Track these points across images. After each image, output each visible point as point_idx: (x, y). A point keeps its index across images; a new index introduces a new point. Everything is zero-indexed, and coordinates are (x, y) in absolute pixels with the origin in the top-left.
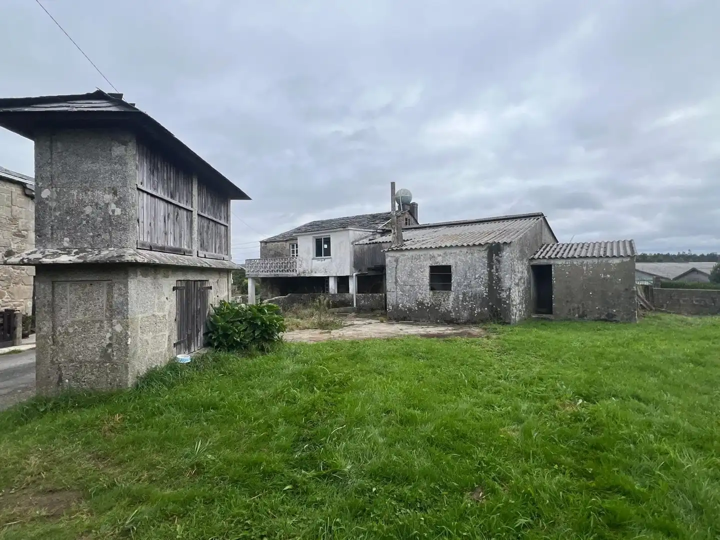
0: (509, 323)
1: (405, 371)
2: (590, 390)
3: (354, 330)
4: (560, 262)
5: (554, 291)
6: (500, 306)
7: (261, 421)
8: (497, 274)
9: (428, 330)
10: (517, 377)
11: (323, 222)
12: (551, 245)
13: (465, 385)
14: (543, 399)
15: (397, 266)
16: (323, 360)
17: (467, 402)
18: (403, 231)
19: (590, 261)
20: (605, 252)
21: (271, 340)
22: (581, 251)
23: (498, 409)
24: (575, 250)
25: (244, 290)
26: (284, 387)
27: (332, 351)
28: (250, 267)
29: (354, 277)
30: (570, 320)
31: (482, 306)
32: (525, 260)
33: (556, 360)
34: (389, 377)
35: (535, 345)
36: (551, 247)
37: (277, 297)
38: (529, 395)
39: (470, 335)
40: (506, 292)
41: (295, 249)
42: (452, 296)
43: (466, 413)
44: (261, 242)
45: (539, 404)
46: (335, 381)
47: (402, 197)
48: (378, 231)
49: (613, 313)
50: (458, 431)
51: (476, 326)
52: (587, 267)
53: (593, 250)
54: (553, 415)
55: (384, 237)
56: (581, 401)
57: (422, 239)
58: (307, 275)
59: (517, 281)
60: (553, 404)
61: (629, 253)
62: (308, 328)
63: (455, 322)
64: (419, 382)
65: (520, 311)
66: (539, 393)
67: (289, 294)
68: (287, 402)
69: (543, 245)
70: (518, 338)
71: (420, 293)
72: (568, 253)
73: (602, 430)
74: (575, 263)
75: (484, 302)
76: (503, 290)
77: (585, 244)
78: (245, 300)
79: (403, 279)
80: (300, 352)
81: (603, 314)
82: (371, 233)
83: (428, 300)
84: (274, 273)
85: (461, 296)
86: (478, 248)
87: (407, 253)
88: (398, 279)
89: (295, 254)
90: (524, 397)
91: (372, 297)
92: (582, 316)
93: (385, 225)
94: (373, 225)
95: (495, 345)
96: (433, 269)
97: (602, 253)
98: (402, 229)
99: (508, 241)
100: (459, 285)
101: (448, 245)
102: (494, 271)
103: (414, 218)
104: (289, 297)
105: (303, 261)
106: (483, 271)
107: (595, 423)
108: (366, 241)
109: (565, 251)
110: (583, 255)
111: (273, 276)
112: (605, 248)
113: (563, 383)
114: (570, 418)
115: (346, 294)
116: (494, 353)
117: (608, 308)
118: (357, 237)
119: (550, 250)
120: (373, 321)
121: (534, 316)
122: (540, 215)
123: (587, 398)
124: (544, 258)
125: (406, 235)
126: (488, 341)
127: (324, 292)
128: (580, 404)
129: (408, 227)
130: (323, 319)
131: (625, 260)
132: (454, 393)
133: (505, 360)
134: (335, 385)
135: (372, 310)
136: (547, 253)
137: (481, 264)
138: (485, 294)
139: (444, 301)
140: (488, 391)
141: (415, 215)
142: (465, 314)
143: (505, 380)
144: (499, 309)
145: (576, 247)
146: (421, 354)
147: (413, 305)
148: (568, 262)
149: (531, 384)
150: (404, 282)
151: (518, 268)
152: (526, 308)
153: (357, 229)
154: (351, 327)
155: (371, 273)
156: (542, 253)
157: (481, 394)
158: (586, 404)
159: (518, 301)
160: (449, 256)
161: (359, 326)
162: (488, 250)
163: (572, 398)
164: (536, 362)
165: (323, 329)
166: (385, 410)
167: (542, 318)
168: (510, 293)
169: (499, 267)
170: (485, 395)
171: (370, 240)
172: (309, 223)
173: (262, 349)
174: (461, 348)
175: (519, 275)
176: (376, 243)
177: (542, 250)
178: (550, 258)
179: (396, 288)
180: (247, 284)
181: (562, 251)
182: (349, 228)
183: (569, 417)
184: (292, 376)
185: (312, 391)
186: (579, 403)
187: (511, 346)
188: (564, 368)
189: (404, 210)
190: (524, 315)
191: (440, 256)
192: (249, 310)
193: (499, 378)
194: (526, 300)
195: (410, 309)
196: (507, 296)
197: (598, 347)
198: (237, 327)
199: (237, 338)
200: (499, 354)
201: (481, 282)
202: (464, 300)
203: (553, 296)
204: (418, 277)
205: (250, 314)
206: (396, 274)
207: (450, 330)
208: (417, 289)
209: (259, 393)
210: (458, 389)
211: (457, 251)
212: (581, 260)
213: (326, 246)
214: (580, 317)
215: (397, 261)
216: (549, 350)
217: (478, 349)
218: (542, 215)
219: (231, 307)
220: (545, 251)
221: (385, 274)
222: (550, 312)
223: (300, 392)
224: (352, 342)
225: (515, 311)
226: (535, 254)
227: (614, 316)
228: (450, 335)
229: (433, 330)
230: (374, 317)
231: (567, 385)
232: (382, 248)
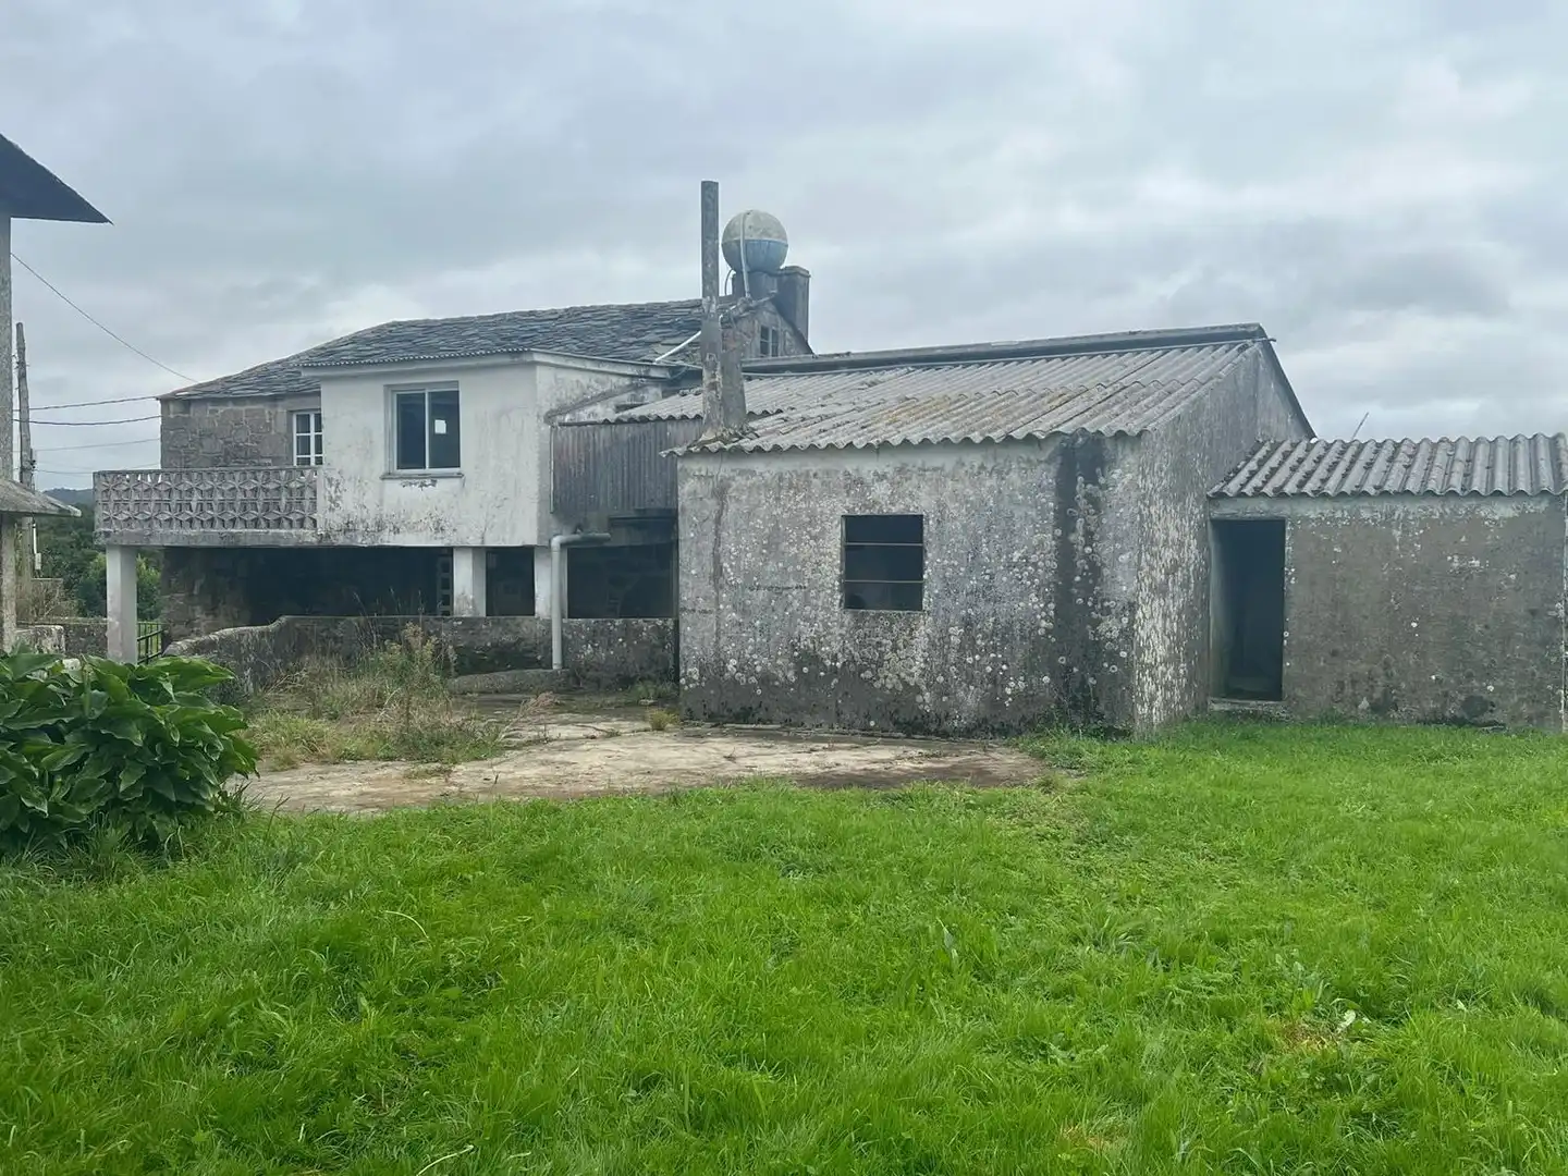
0: (1126, 734)
1: (728, 920)
2: (1387, 975)
3: (544, 763)
4: (1311, 511)
5: (1292, 615)
6: (1096, 671)
7: (121, 1144)
8: (1088, 550)
9: (832, 758)
10: (1138, 934)
11: (428, 327)
12: (1286, 446)
13: (950, 971)
14: (1225, 1014)
15: (720, 514)
16: (406, 883)
17: (950, 1035)
18: (750, 379)
19: (1415, 508)
20: (1468, 475)
21: (187, 807)
22: (1387, 473)
23: (1059, 1055)
24: (1369, 466)
25: (93, 599)
26: (230, 1000)
27: (449, 847)
28: (116, 503)
29: (556, 555)
30: (1340, 720)
31: (1030, 669)
32: (1190, 499)
33: (1280, 868)
34: (665, 944)
35: (1211, 815)
36: (1286, 456)
37: (228, 631)
38: (1176, 1001)
39: (983, 777)
40: (1118, 616)
41: (313, 434)
42: (924, 629)
43: (942, 1075)
44: (165, 401)
45: (1206, 1032)
46: (447, 970)
47: (747, 243)
48: (654, 373)
49: (1485, 696)
50: (906, 1147)
51: (1008, 745)
52: (1406, 532)
53: (1428, 470)
54: (1252, 1071)
55: (675, 398)
56: (1350, 1017)
57: (821, 411)
58: (361, 541)
59: (1161, 577)
60: (1253, 1032)
61: (1547, 481)
62: (357, 757)
63: (933, 727)
64: (778, 961)
65: (1168, 687)
66: (1210, 993)
67: (283, 619)
68: (241, 1060)
69: (1260, 445)
70: (1155, 786)
71: (806, 619)
72: (1345, 476)
73: (1414, 1120)
74: (1365, 514)
75: (1039, 655)
76: (1107, 611)
77: (1404, 448)
78: (88, 641)
79: (744, 564)
80: (314, 852)
81: (1453, 700)
82: (627, 381)
83: (836, 647)
84: (218, 529)
85: (956, 631)
86: (1024, 453)
87: (759, 465)
88: (725, 565)
89: (313, 456)
90: (1156, 1006)
91: (626, 629)
92: (1380, 708)
93: (681, 351)
94: (636, 350)
95: (1068, 813)
96: (853, 525)
97: (1456, 482)
98: (745, 370)
99: (1133, 428)
100: (950, 587)
101: (915, 439)
102: (1078, 538)
103: (792, 324)
104: (282, 628)
105: (348, 485)
106: (1036, 539)
107: (1390, 1096)
108: (604, 411)
109: (1332, 468)
110: (1392, 485)
111: (216, 543)
112: (1470, 460)
113: (1295, 953)
114: (1311, 1081)
115: (519, 618)
116: (1066, 844)
117: (1470, 676)
118: (570, 394)
119: (1281, 464)
120: (625, 726)
121: (1216, 707)
122: (1251, 336)
123: (1372, 1007)
124: (1258, 492)
125: (759, 394)
126: (1044, 798)
127: (431, 610)
128: (1349, 1029)
129: (769, 361)
130: (420, 718)
131: (1531, 507)
132: (907, 1000)
133: (1101, 871)
134: (447, 985)
135: (626, 682)
136: (1268, 478)
137: (1032, 513)
138: (1044, 623)
139: (895, 649)
140: (1030, 987)
141: (799, 314)
142: (970, 700)
143: (1096, 944)
144: (1091, 681)
145: (1372, 456)
146: (795, 850)
147: (779, 662)
148: (1342, 512)
149: (1186, 958)
150: (748, 576)
151: (1167, 528)
152: (1191, 678)
153: (570, 364)
154: (535, 750)
155: (622, 539)
156: (1253, 474)
157: (1004, 999)
158: (1368, 1027)
159: (1161, 651)
160: (915, 481)
161: (570, 744)
162: (1059, 460)
163: (1320, 1008)
164: (1208, 878)
165: (421, 759)
166: (639, 1074)
167: (1246, 715)
168: (1132, 622)
169: (1099, 524)
170: (1020, 1005)
171: (619, 408)
172: (373, 331)
173: (150, 845)
174: (944, 826)
175: (1168, 554)
176: (644, 420)
177: (1253, 465)
178: (1280, 494)
179: (718, 600)
180: (104, 573)
181: (1321, 472)
182: (537, 358)
183: (1306, 1075)
184: (272, 953)
185: (351, 1011)
186: (1343, 1025)
187: (1129, 816)
188: (1307, 899)
189: (756, 293)
190: (1182, 702)
191: (881, 477)
192: (95, 685)
193: (1076, 940)
194: (1187, 647)
195: (766, 679)
196: (1121, 631)
197: (1427, 818)
198: (36, 758)
199: (38, 802)
200: (1083, 848)
201: (1030, 578)
202: (968, 644)
203: (1286, 634)
204: (802, 557)
205: (96, 702)
206: (718, 542)
207: (911, 758)
208: (796, 604)
209: (119, 1029)
210: (922, 983)
211: (947, 461)
212: (1384, 506)
213: (441, 427)
214: (1375, 708)
215: (720, 493)
216: (1259, 830)
217: (1008, 828)
218: (1261, 332)
219: (15, 672)
220: (1266, 470)
221: (675, 544)
222: (1275, 693)
223: (299, 1019)
224: (534, 810)
225: (1149, 688)
226: (1228, 480)
227: (1488, 706)
228: (907, 777)
229: (848, 759)
230: (629, 709)
231: (1309, 961)
232: (666, 442)
